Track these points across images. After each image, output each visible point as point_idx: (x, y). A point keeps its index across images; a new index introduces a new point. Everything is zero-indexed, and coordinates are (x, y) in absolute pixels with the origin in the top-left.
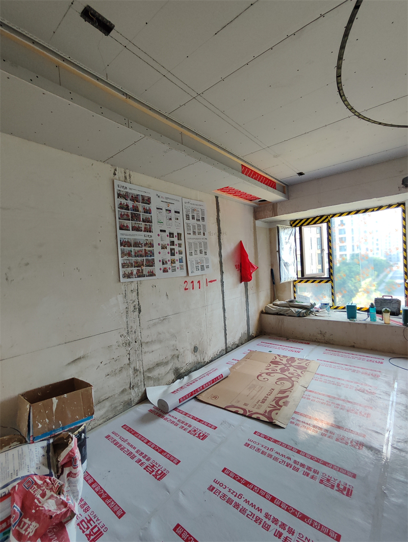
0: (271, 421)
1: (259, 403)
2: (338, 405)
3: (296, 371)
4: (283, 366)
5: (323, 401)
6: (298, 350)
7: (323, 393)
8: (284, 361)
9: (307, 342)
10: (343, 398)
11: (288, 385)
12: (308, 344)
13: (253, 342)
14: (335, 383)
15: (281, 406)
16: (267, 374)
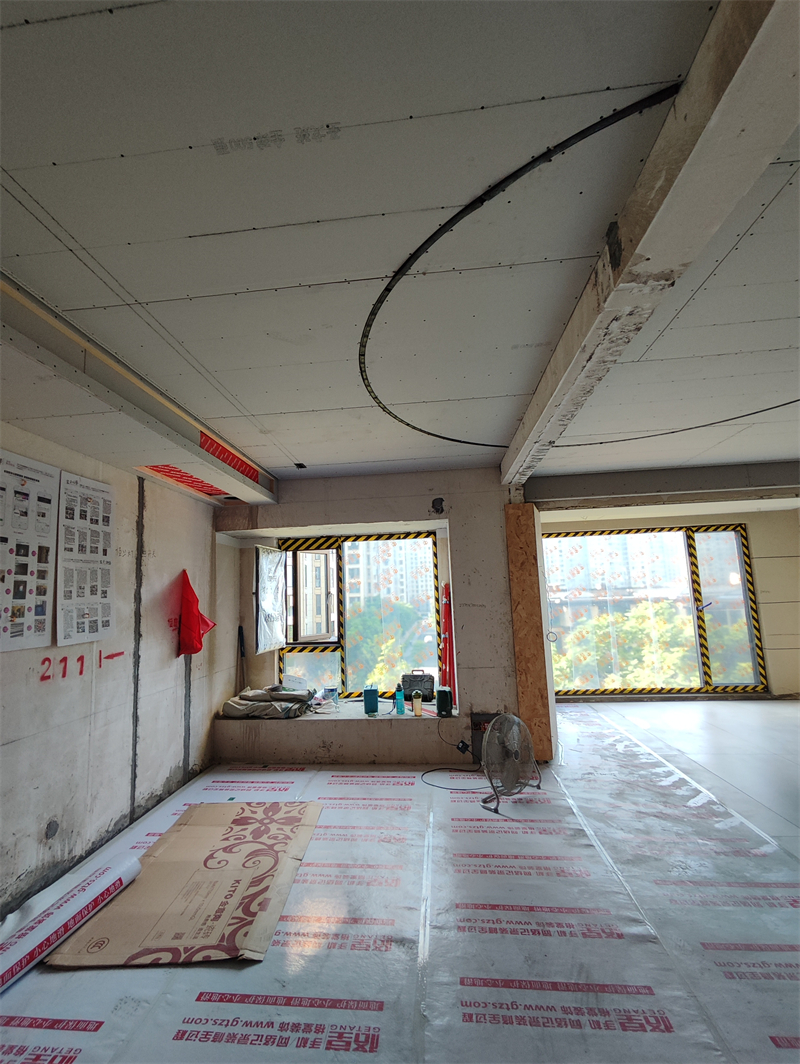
0: (234, 954)
1: (209, 923)
2: (354, 877)
3: (282, 829)
4: (257, 825)
5: (329, 878)
6: (283, 786)
7: (329, 862)
8: (260, 815)
9: (300, 766)
10: (360, 862)
11: (266, 862)
12: (302, 770)
13: (194, 785)
14: (349, 836)
15: (254, 914)
16: (225, 850)
